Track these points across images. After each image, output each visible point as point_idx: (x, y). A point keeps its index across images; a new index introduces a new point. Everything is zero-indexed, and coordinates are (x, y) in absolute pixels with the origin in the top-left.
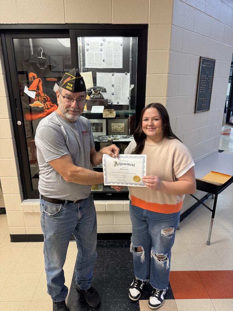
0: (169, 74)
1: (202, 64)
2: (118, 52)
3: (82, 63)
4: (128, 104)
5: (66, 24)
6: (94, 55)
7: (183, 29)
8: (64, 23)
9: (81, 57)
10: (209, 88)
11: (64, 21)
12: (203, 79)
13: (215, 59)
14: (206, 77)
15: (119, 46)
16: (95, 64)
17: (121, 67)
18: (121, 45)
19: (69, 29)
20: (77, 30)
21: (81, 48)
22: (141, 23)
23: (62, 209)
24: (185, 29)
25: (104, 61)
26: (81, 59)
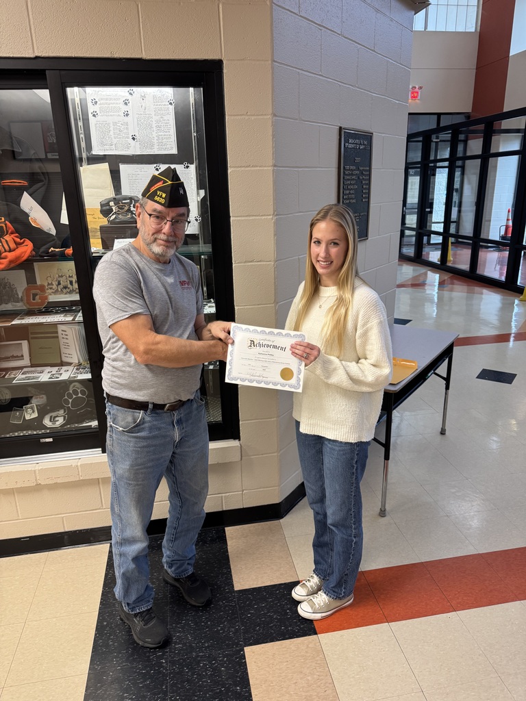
0: (275, 166)
1: (345, 142)
2: (165, 118)
3: (83, 145)
4: (197, 233)
5: (37, 58)
6: (111, 125)
7: (297, 70)
8: (32, 56)
9: (81, 131)
10: (364, 191)
11: (31, 51)
12: (349, 175)
13: (371, 131)
14: (355, 170)
15: (165, 105)
16: (113, 146)
17: (174, 151)
18: (171, 104)
19: (44, 70)
20: (63, 72)
21: (79, 110)
22: (207, 58)
23: (143, 418)
24: (302, 70)
25: (134, 139)
26: (82, 136)
